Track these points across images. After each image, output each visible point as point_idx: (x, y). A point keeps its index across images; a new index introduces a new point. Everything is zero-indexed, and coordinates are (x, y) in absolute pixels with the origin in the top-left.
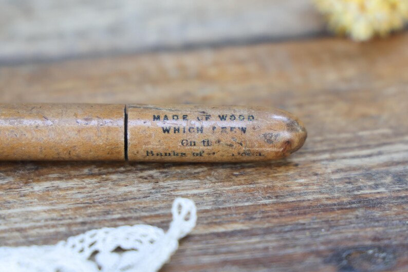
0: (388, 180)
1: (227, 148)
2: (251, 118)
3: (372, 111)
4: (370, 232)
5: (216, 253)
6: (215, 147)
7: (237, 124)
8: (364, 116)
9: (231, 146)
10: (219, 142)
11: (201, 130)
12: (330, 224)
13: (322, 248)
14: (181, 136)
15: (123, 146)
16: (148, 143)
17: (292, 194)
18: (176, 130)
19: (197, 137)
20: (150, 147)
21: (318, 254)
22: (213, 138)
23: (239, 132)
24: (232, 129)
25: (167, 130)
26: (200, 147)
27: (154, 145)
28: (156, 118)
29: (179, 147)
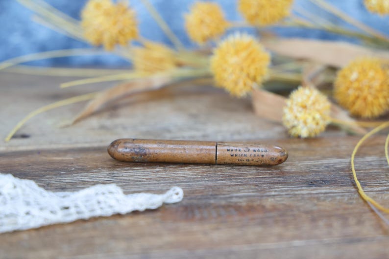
0: (323, 167)
1: (256, 162)
2: (266, 151)
3: (313, 153)
4: (319, 178)
5: (260, 181)
6: (252, 162)
7: (260, 153)
8: (310, 154)
9: (257, 161)
10: (253, 160)
11: (246, 155)
12: (302, 176)
13: (301, 181)
14: (238, 158)
15: (215, 158)
16: (225, 160)
18: (236, 155)
19: (244, 158)
20: (225, 161)
21: (299, 182)
22: (250, 159)
23: (261, 157)
24: (258, 155)
25: (232, 156)
26: (245, 162)
27: (227, 161)
28: (228, 150)
29: (237, 162)
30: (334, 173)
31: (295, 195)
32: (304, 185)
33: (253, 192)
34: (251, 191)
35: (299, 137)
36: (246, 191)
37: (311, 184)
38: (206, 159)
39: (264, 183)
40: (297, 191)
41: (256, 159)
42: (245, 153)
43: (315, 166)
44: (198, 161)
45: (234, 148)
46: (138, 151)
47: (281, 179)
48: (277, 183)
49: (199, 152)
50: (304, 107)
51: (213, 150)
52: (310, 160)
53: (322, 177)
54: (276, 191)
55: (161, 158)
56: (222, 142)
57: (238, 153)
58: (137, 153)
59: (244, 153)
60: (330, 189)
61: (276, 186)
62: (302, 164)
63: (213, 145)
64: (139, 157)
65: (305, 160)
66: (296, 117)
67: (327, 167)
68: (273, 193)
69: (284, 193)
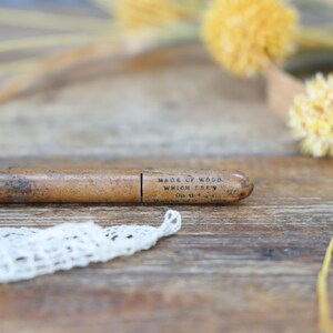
0: (310, 219)
2: (219, 180)
3: (313, 189)
4: (289, 241)
5: (189, 243)
8: (306, 191)
11: (188, 188)
14: (175, 192)
16: (156, 196)
17: (247, 221)
18: (173, 188)
19: (186, 192)
20: (156, 198)
21: (252, 248)
22: (195, 193)
23: (211, 189)
24: (208, 187)
25: (167, 189)
26: (188, 198)
27: (159, 197)
28: (161, 181)
29: (175, 198)
30: (318, 233)
31: (226, 276)
32: (254, 256)
33: (163, 265)
34: (161, 262)
35: (310, 156)
36: (154, 262)
37: (268, 253)
38: (126, 195)
39: (192, 248)
40: (235, 266)
41: (204, 193)
42: (187, 184)
43: (298, 216)
44: (114, 199)
45: (169, 178)
46: (18, 185)
47: (226, 241)
48: (213, 249)
49: (114, 185)
50: (320, 110)
51: (136, 180)
52: (300, 203)
53: (294, 240)
54: (200, 266)
55: (55, 195)
56: (150, 168)
57: (175, 184)
58: (16, 190)
59: (185, 184)
60: (292, 267)
61: (207, 256)
62: (282, 211)
63: (136, 173)
64: (19, 195)
65: (291, 203)
66: (304, 125)
67: (317, 220)
68: (194, 270)
69: (209, 271)
